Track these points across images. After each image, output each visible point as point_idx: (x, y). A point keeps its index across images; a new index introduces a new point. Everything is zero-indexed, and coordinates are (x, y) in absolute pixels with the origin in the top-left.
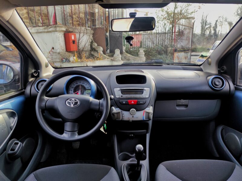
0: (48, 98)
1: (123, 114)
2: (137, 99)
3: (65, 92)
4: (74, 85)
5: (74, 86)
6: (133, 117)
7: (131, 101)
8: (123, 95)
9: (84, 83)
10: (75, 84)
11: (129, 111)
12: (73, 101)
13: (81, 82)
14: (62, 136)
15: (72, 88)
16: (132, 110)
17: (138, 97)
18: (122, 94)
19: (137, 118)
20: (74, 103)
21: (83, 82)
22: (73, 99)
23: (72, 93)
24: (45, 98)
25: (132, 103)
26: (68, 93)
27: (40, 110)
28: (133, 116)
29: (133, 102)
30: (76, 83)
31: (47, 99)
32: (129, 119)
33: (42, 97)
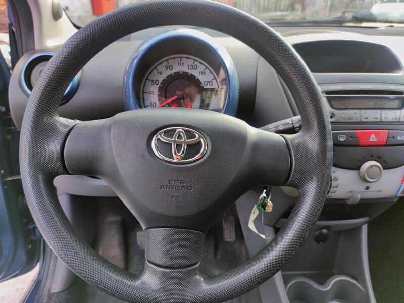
0: (71, 122)
1: (336, 179)
2: (388, 127)
3: (132, 100)
4: (161, 73)
5: (161, 78)
6: (367, 188)
7: (369, 135)
8: (335, 111)
9: (194, 67)
10: (161, 68)
11: (358, 168)
12: (180, 137)
13: (183, 64)
14: (138, 283)
15: (154, 83)
16: (372, 166)
17: (390, 119)
18: (332, 106)
19: (380, 191)
20: (184, 147)
21: (191, 62)
22: (179, 129)
23: (153, 105)
24: (58, 125)
25: (371, 140)
26: (140, 103)
27: (40, 177)
28: (368, 185)
29: (373, 136)
30: (167, 67)
31: (65, 126)
32: (351, 194)
33: (48, 120)
